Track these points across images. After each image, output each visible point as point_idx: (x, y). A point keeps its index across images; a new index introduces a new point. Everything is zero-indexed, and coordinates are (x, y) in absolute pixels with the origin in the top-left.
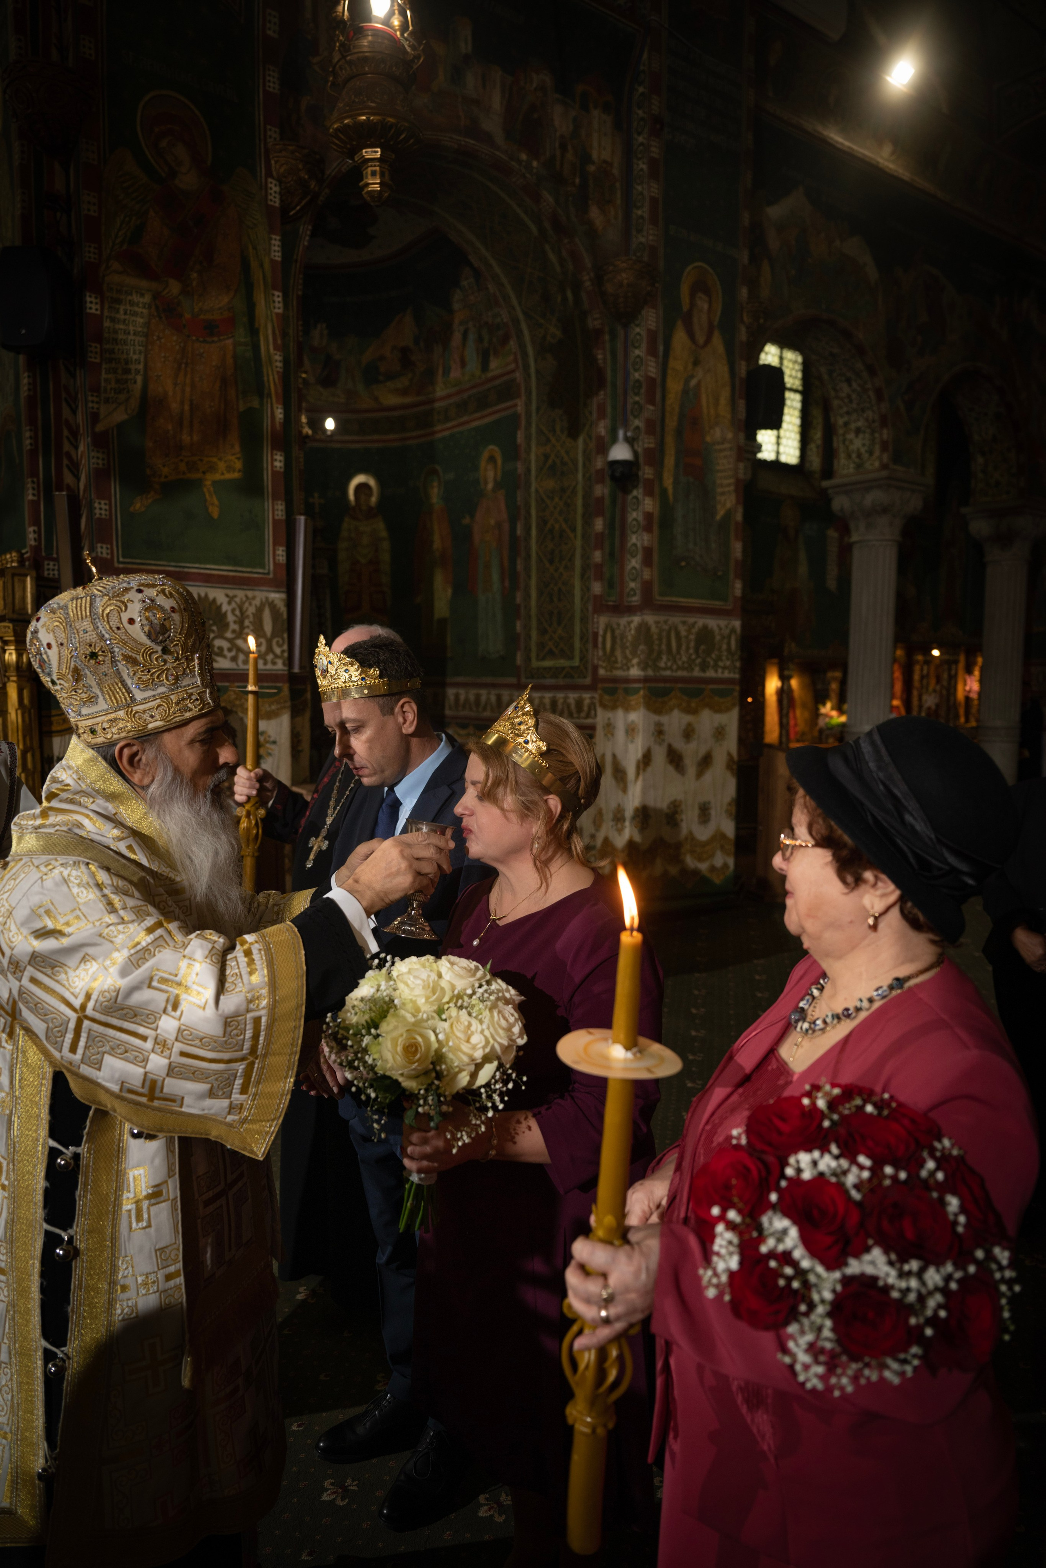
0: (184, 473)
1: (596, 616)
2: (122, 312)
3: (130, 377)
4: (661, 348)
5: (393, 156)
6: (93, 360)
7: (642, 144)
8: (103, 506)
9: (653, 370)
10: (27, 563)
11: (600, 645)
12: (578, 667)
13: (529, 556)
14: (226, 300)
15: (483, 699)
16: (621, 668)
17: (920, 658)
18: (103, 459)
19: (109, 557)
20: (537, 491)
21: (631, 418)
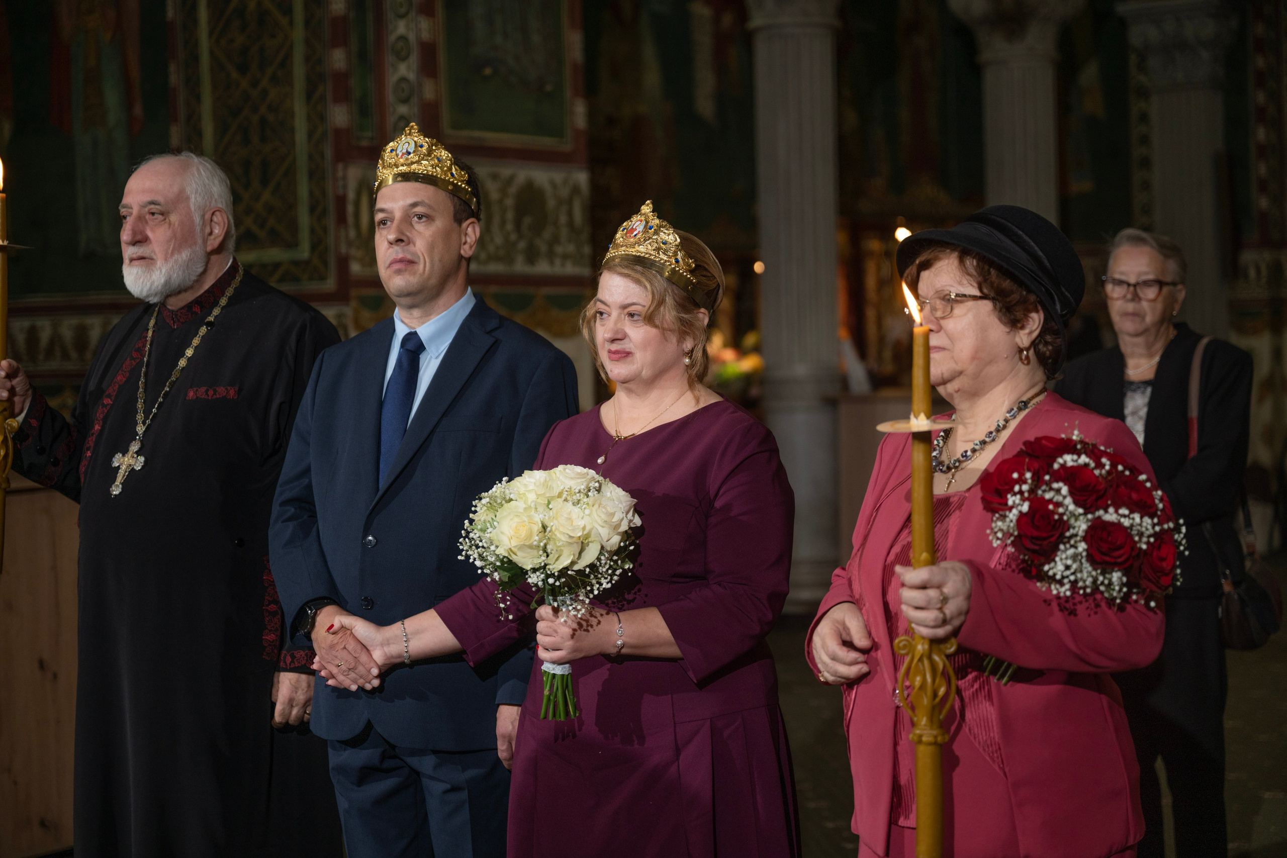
1: (340, 166)
11: (350, 219)
12: (307, 262)
13: (194, 58)
15: (95, 334)
17: (874, 245)
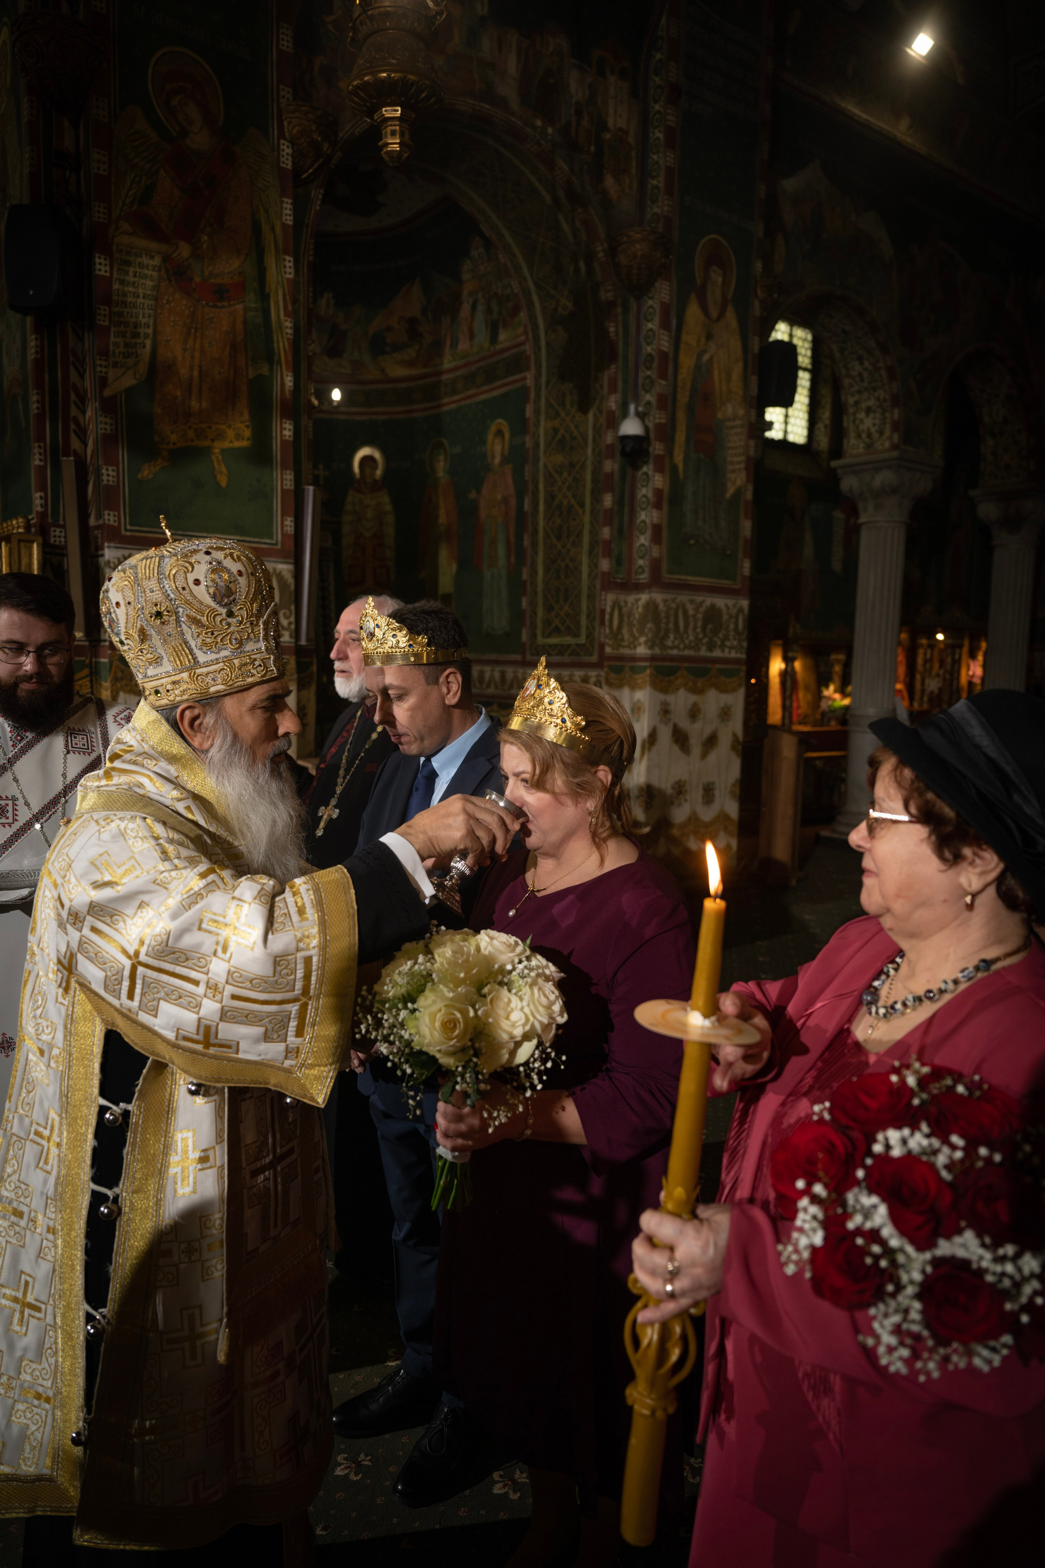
0: (192, 441)
1: (603, 593)
2: (131, 274)
3: (139, 341)
4: (674, 322)
5: (413, 116)
6: (101, 323)
7: (658, 112)
8: (111, 473)
9: (665, 343)
10: (33, 530)
11: (607, 623)
12: (584, 645)
13: (536, 532)
14: (236, 264)
15: (487, 675)
16: (628, 647)
17: (924, 641)
18: (111, 425)
19: (116, 524)
20: (545, 466)
21: (643, 393)
